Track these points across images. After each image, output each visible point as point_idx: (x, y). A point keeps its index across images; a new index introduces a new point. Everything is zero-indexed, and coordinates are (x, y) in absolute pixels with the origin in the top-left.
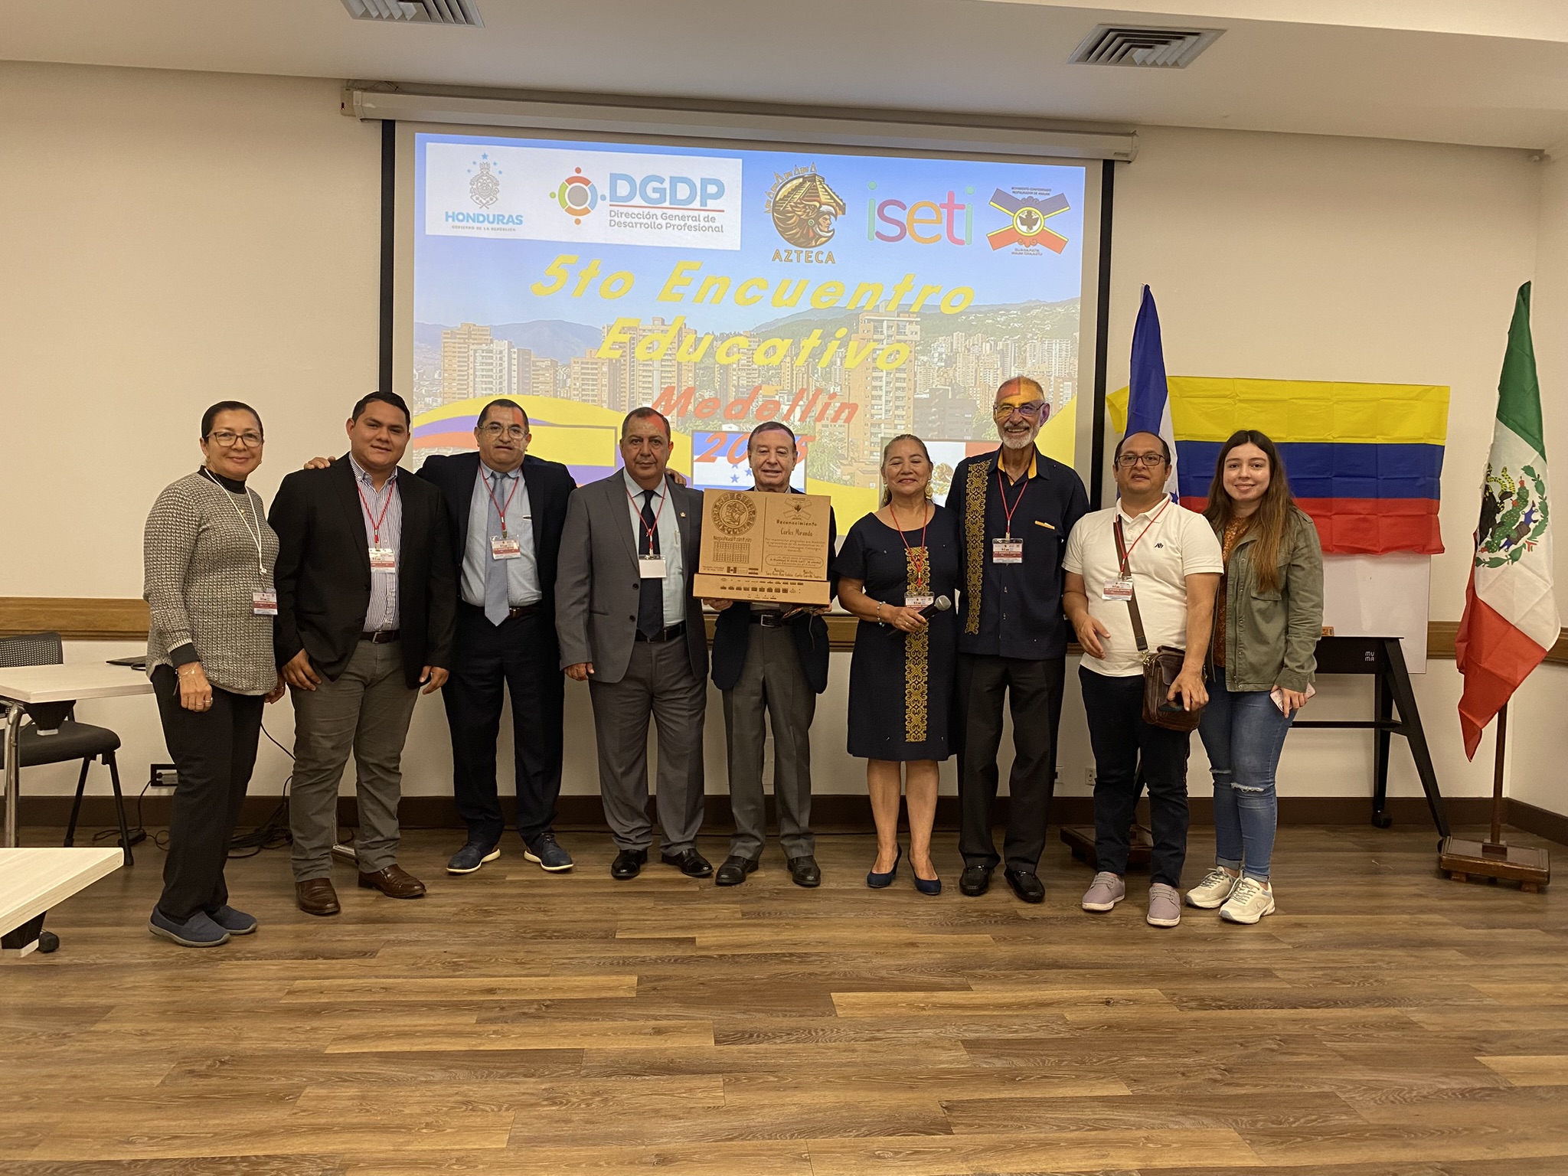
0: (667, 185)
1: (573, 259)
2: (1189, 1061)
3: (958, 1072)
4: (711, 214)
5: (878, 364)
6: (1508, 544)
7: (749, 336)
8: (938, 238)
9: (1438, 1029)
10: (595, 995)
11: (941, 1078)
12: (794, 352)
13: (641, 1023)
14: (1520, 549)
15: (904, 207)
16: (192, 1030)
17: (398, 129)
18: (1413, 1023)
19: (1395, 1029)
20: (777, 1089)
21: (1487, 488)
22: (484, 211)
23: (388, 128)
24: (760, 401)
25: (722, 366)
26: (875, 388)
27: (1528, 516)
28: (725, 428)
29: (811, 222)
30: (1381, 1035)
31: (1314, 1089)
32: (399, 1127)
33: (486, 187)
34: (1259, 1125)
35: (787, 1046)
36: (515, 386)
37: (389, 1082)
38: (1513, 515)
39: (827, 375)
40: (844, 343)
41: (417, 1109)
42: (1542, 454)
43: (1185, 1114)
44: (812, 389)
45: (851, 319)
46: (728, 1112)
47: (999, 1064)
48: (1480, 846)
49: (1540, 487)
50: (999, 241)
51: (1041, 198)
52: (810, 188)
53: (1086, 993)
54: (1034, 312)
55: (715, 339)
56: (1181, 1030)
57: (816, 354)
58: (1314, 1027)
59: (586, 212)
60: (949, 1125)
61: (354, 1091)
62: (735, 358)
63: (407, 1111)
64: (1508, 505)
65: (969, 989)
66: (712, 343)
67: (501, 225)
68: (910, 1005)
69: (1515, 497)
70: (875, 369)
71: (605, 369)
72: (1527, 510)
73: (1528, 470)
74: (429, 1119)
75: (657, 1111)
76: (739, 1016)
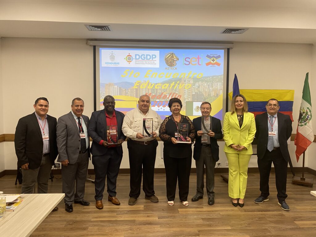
0: (145, 56)
1: (128, 70)
2: (242, 222)
3: (201, 224)
4: (154, 61)
5: (185, 88)
6: (304, 122)
7: (161, 83)
8: (196, 64)
9: (288, 216)
10: (137, 209)
11: (198, 226)
12: (169, 86)
13: (145, 215)
14: (306, 123)
15: (190, 59)
16: (68, 216)
17: (96, 47)
18: (284, 215)
19: (280, 216)
20: (169, 228)
21: (300, 111)
22: (112, 62)
23: (94, 47)
24: (163, 95)
25: (156, 89)
26: (185, 92)
27: (308, 117)
28: (157, 100)
29: (172, 62)
30: (277, 217)
31: (264, 228)
32: (105, 234)
33: (112, 57)
34: (254, 235)
35: (170, 219)
36: (118, 94)
37: (103, 226)
38: (305, 117)
39: (176, 90)
40: (179, 84)
41: (108, 231)
42: (311, 105)
43: (240, 233)
44: (173, 93)
45: (180, 80)
46: (161, 232)
47: (208, 223)
48: (300, 178)
49: (310, 111)
50: (207, 64)
51: (216, 56)
52: (172, 56)
53: (224, 209)
54: (215, 77)
55: (155, 84)
56: (241, 216)
57: (174, 86)
58: (265, 216)
59: (131, 62)
60: (199, 234)
61: (97, 228)
62: (158, 88)
63: (106, 231)
64: (304, 115)
65: (203, 208)
66: (154, 85)
67: (115, 64)
68: (192, 211)
69: (305, 113)
70: (185, 89)
71: (135, 90)
72: (308, 116)
73: (308, 108)
74: (110, 233)
75: (148, 232)
76: (162, 213)
